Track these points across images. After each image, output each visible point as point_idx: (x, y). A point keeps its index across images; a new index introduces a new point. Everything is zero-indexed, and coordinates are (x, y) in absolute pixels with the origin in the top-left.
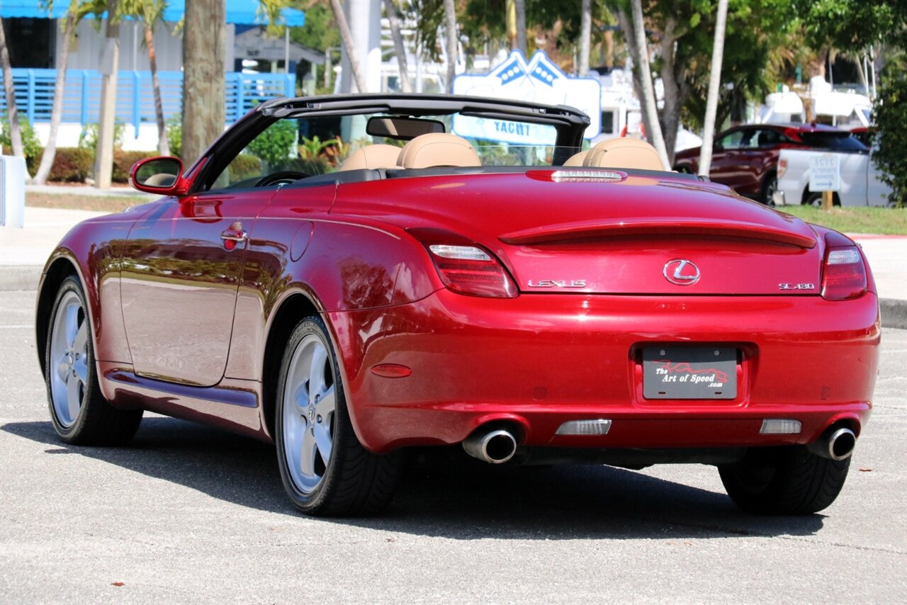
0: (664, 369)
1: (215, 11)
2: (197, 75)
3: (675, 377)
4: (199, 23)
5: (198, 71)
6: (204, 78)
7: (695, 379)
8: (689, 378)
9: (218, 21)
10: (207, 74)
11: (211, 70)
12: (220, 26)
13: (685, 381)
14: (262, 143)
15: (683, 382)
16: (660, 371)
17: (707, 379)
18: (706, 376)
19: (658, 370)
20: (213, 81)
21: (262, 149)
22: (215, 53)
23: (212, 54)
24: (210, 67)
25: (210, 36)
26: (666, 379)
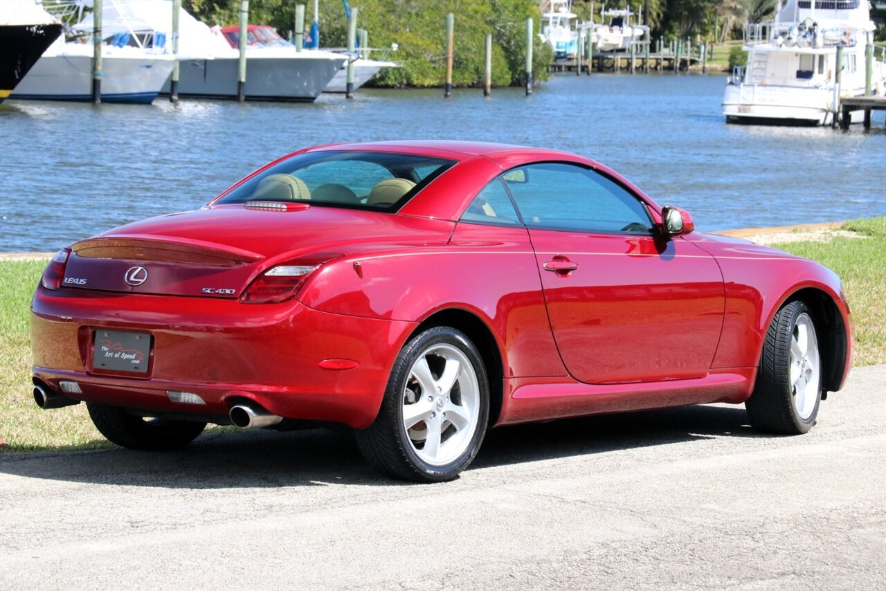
0: (107, 347)
3: (112, 353)
8: (121, 355)
13: (118, 357)
15: (116, 358)
17: (131, 356)
18: (130, 354)
19: (103, 347)
26: (107, 355)
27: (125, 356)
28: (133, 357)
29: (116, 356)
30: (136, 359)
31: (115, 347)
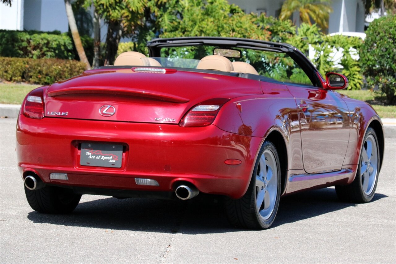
0: (90, 153)
3: (94, 156)
7: (103, 158)
8: (101, 157)
13: (99, 158)
15: (98, 159)
16: (88, 153)
17: (108, 158)
18: (108, 157)
19: (87, 153)
26: (90, 157)
27: (104, 158)
28: (111, 158)
29: (98, 158)
30: (112, 159)
31: (96, 153)
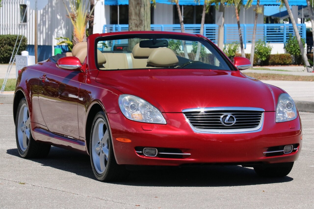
1: (139, 1)
2: (132, 25)
4: (133, 6)
5: (133, 23)
6: (135, 26)
9: (140, 5)
10: (136, 24)
11: (138, 23)
12: (141, 7)
14: (292, 49)
20: (139, 27)
21: (291, 51)
22: (139, 17)
23: (138, 17)
24: (137, 22)
25: (137, 11)
